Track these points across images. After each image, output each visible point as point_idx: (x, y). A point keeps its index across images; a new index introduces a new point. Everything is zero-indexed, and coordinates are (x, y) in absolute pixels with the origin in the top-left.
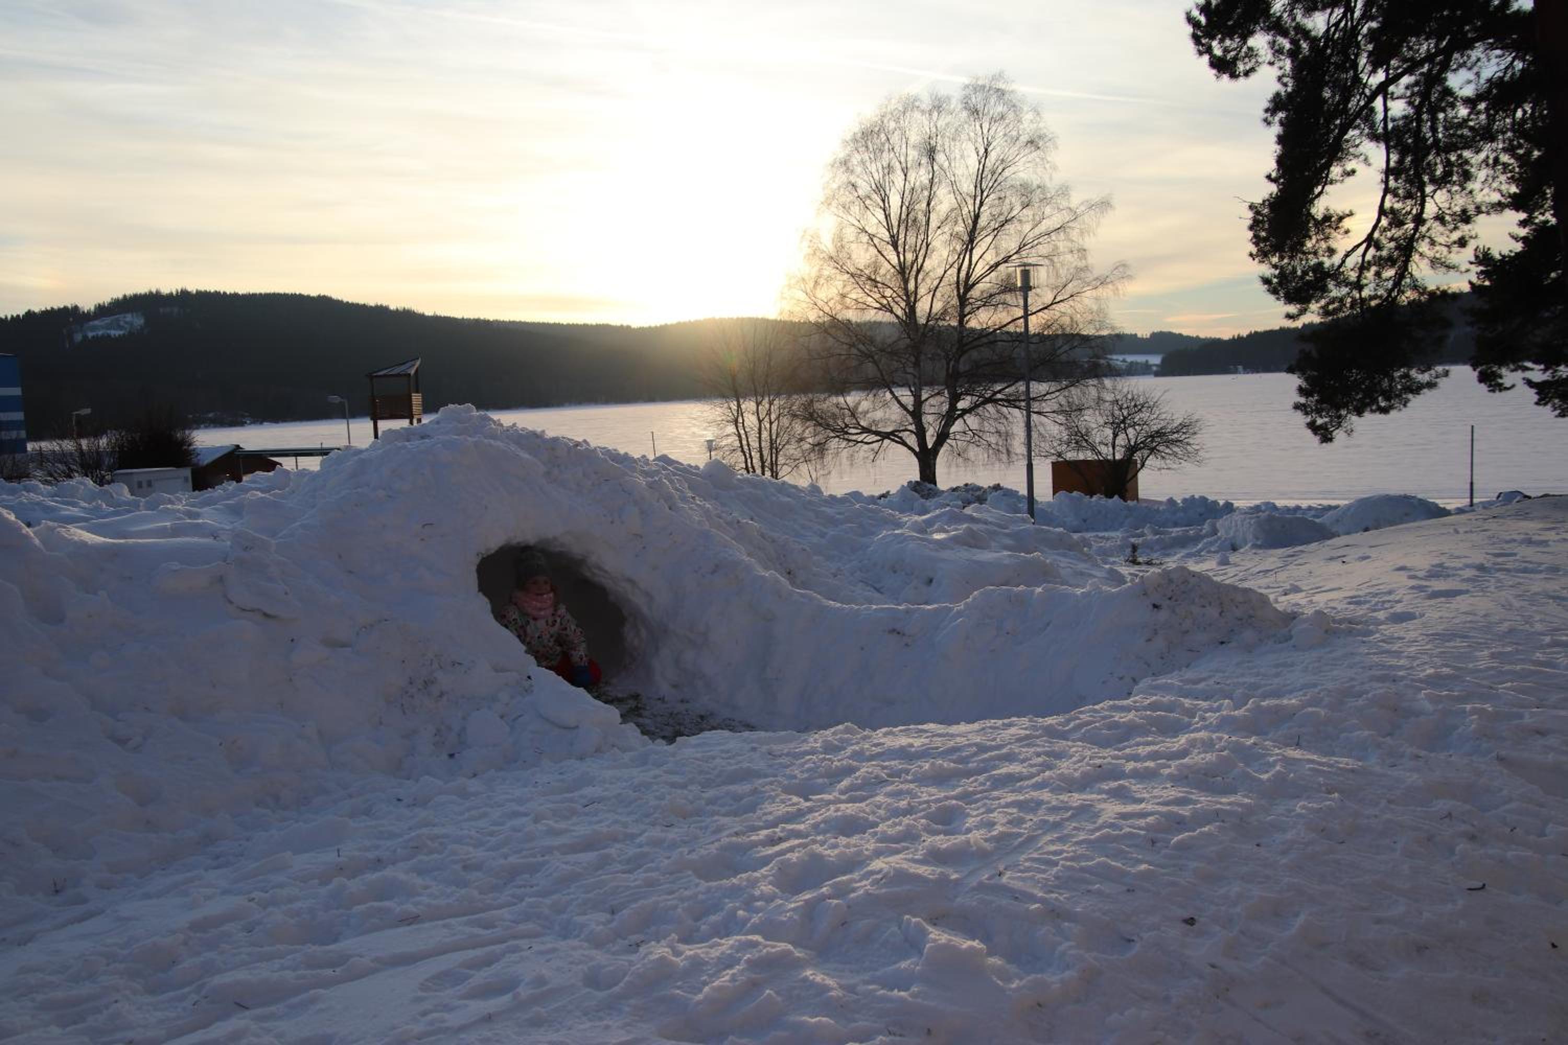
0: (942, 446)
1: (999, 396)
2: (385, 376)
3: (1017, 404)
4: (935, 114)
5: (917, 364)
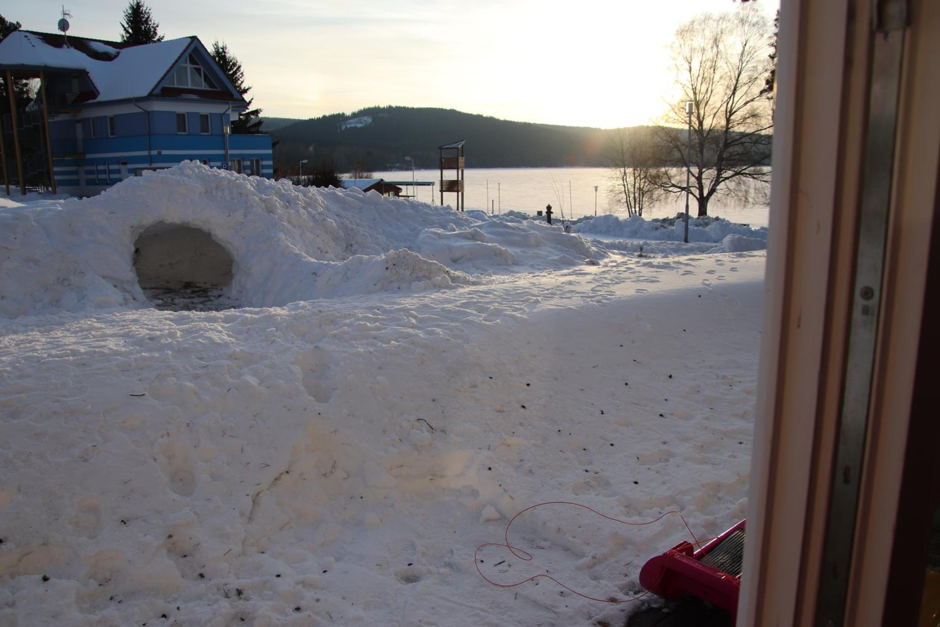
0: (711, 196)
1: (743, 172)
2: (447, 148)
3: (755, 176)
4: (721, 21)
5: (701, 152)
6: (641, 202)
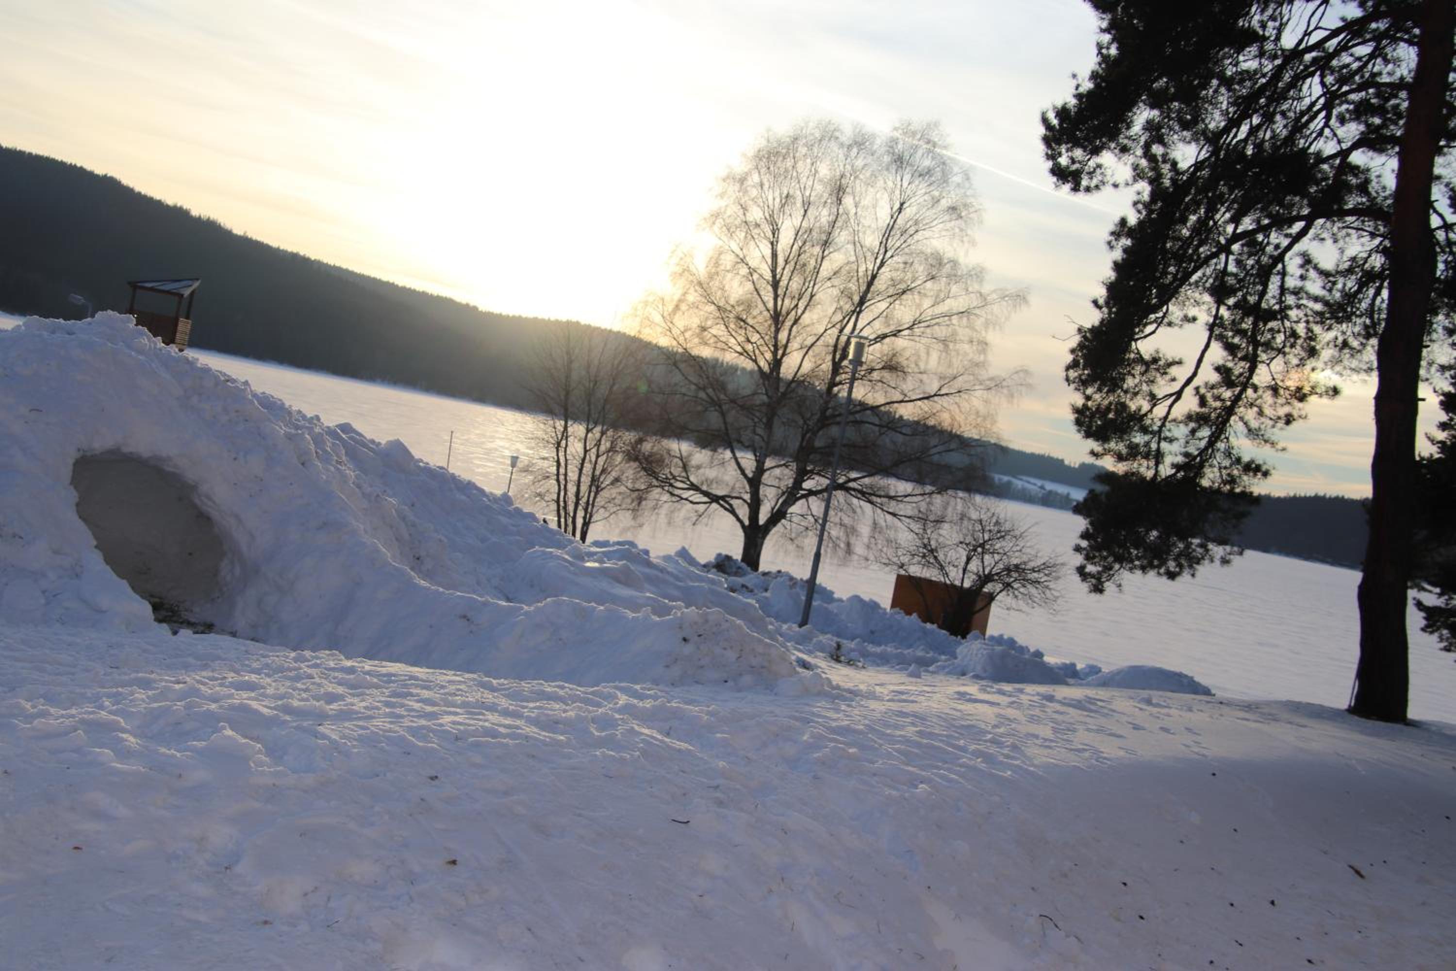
0: (775, 525)
1: (852, 485)
2: (152, 289)
3: (874, 499)
4: (855, 150)
5: (769, 426)
6: (590, 507)
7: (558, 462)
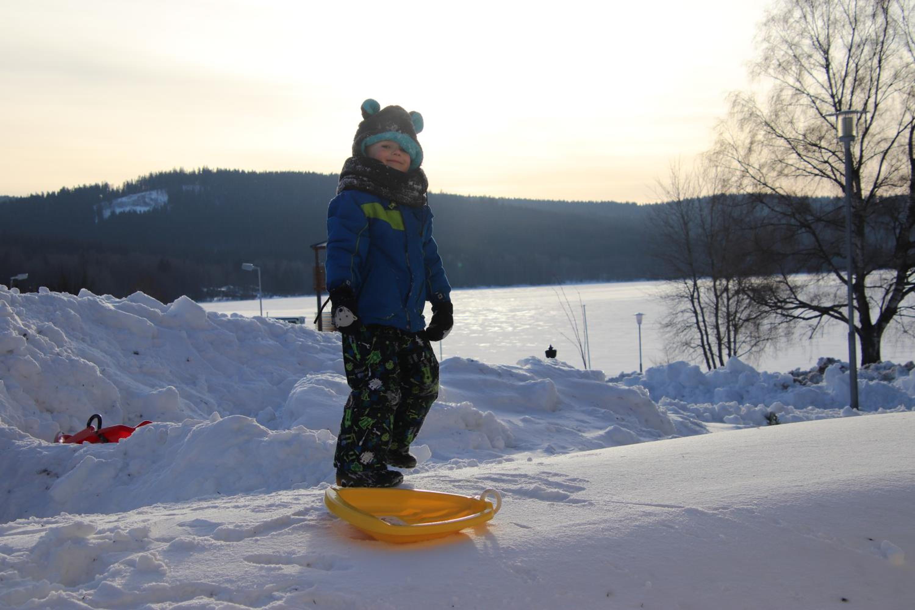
7: (695, 312)
